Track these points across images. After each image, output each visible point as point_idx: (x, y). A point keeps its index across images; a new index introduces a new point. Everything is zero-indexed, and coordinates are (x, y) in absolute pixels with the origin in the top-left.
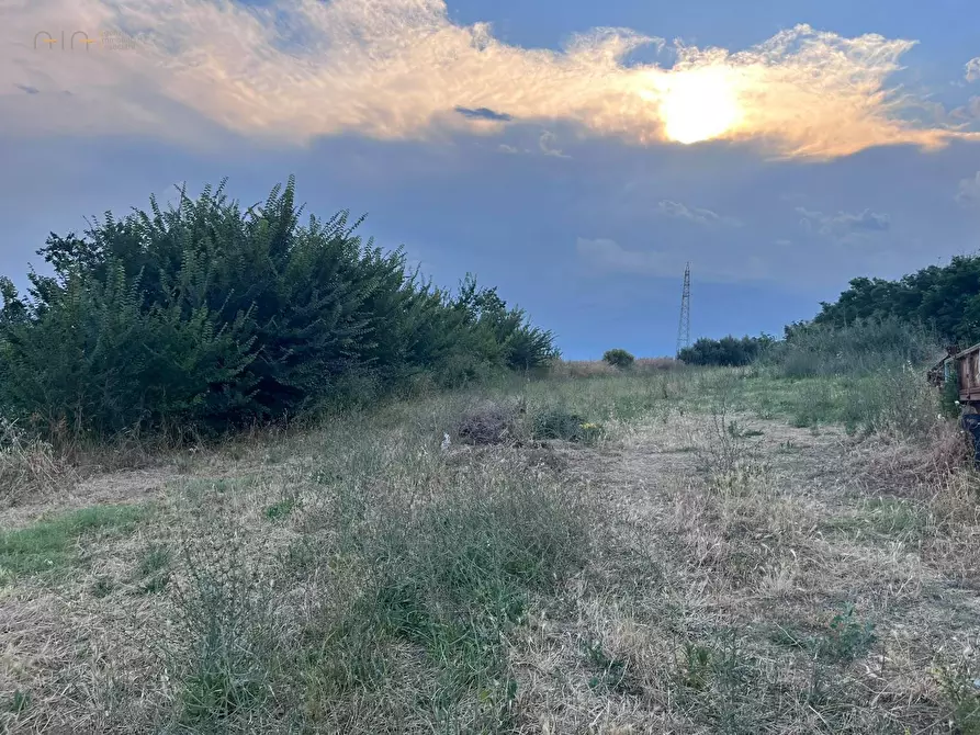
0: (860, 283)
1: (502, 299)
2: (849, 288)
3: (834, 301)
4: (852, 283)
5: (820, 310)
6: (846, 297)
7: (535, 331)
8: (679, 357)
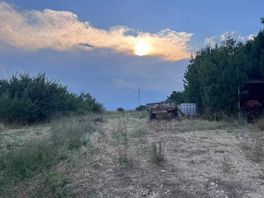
1: (91, 95)
7: (99, 103)
8: (136, 109)
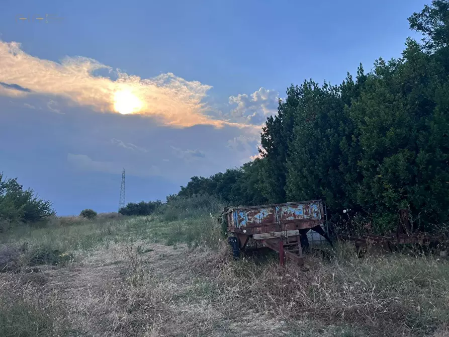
0: (195, 179)
1: (20, 184)
2: (191, 180)
3: (185, 186)
4: (192, 179)
5: (180, 189)
6: (190, 184)
7: (40, 201)
8: (120, 212)
